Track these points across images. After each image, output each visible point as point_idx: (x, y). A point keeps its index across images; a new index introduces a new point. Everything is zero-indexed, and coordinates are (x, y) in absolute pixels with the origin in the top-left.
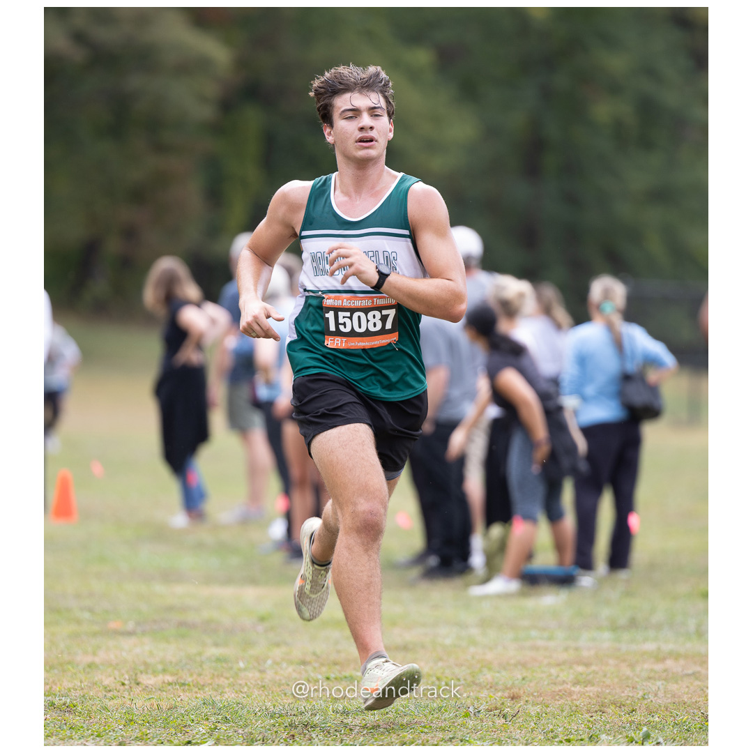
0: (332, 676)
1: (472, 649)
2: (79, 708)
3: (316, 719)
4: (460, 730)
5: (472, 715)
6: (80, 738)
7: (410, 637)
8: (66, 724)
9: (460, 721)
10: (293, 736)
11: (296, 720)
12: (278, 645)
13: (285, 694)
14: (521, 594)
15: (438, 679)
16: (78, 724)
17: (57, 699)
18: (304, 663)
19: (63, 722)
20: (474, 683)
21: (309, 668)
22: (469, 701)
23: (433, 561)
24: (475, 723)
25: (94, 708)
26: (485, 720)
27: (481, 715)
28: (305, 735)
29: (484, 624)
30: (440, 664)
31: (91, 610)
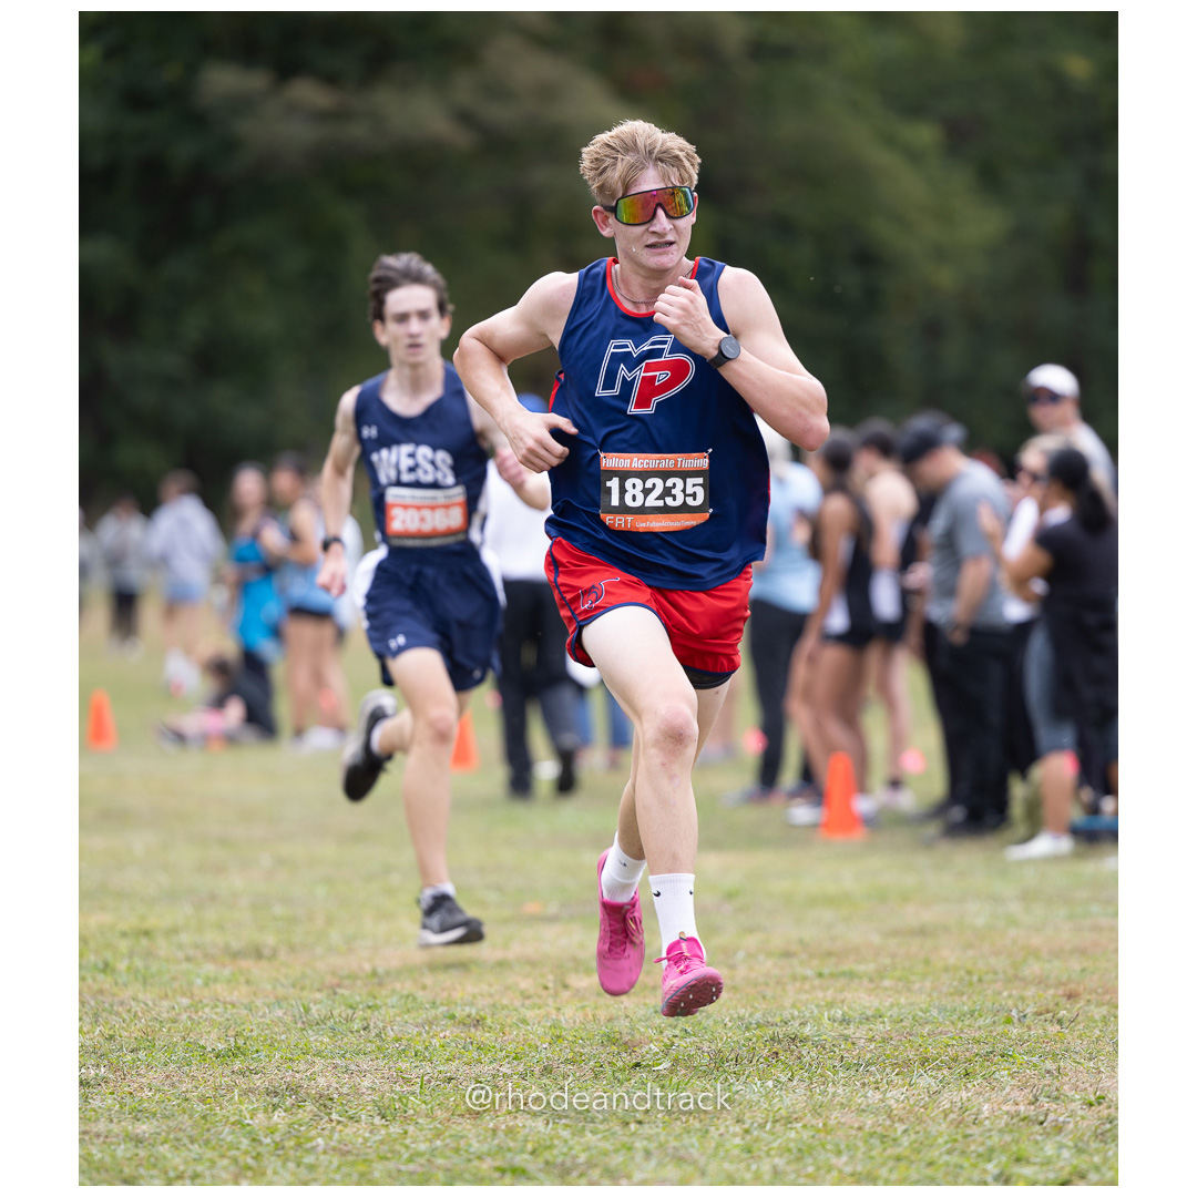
0: (826, 971)
1: (1013, 932)
2: (489, 1021)
3: (807, 1031)
4: (1000, 1042)
5: (1016, 1021)
6: (491, 1062)
7: (928, 916)
8: (472, 1043)
9: (1000, 1029)
10: (777, 1053)
11: (780, 1031)
12: (751, 930)
13: (764, 997)
14: (1077, 855)
15: (969, 973)
16: (487, 1042)
17: (459, 1009)
18: (787, 954)
19: (468, 1040)
20: (1016, 977)
21: (795, 961)
22: (1010, 1002)
23: (958, 813)
24: (1021, 1031)
25: (508, 1020)
26: (1033, 1027)
27: (1027, 1021)
28: (792, 1052)
29: (1027, 897)
30: (970, 953)
31: (499, 888)
